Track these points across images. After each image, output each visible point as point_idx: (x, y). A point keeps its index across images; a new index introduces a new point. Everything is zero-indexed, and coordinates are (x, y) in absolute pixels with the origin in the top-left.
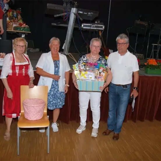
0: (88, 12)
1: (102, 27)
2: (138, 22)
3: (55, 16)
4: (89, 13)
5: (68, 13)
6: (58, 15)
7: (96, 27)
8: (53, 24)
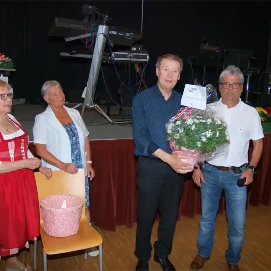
0: (125, 32)
1: (145, 57)
2: (206, 47)
3: (67, 40)
4: (128, 35)
5: (93, 33)
6: (72, 39)
7: (136, 57)
8: (62, 54)
